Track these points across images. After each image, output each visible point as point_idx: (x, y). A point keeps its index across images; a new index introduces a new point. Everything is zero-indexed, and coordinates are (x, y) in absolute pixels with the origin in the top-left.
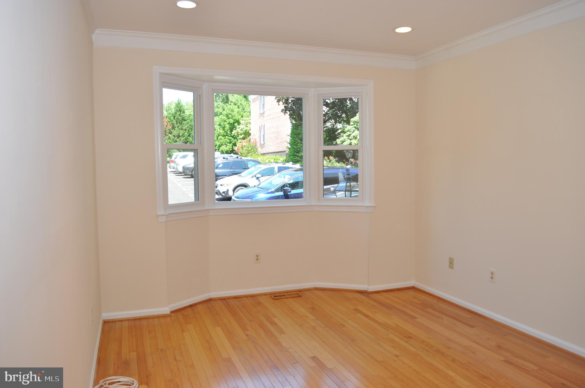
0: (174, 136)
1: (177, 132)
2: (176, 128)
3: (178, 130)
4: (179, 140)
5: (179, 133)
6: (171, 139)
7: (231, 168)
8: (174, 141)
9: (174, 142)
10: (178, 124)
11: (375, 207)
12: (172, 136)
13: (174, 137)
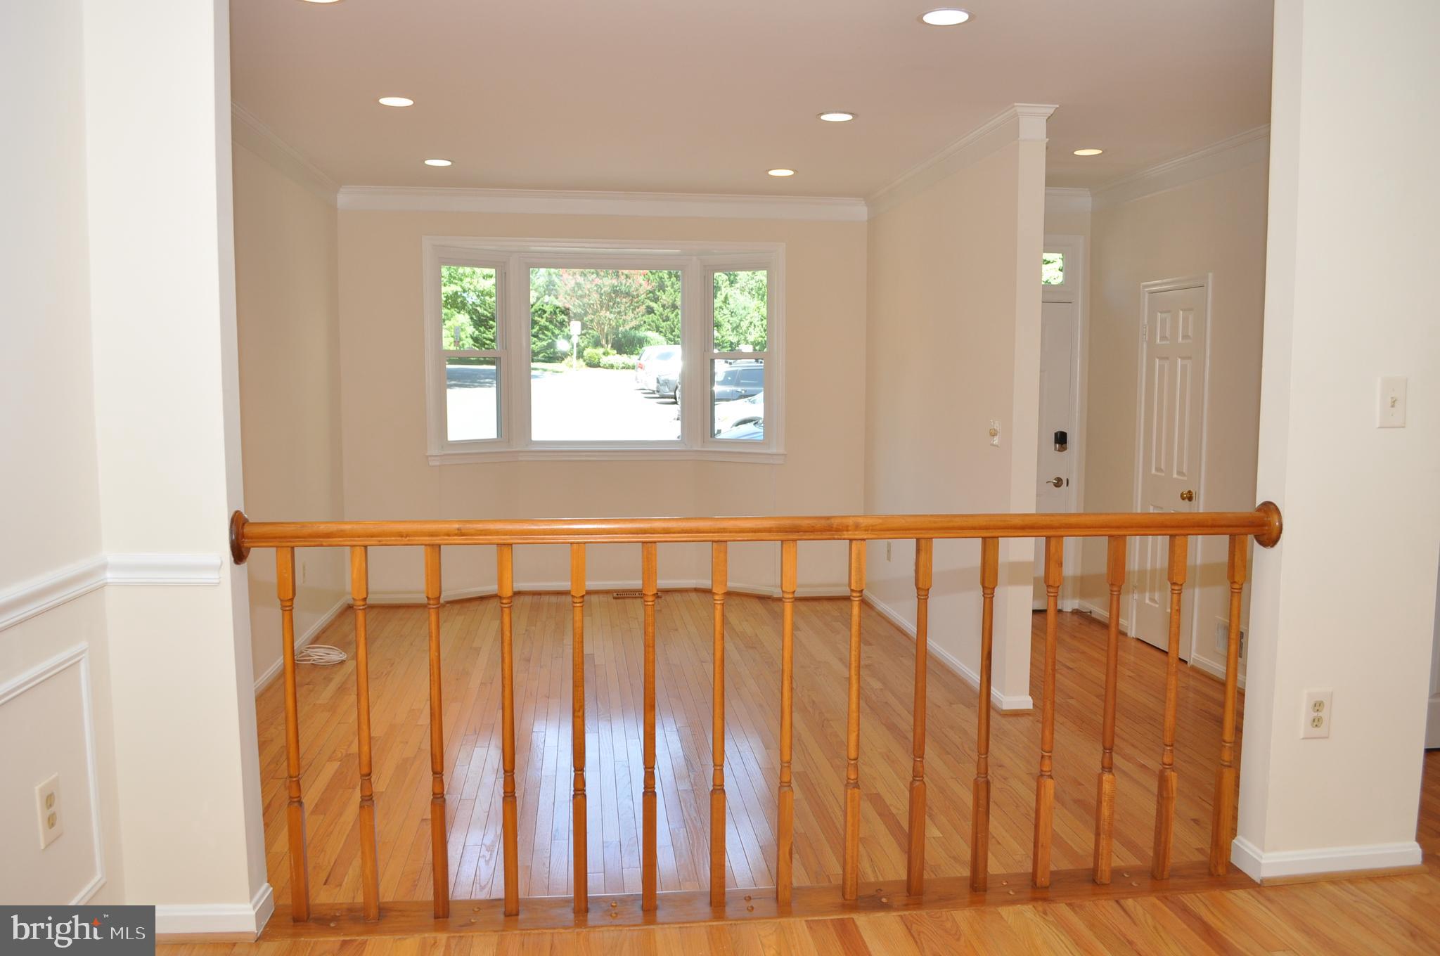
0: (663, 306)
1: (671, 297)
2: (667, 287)
3: (671, 294)
4: (673, 315)
5: (675, 300)
6: (655, 314)
7: (738, 384)
8: (662, 319)
9: (664, 321)
10: (672, 279)
11: (785, 455)
12: (659, 306)
13: (664, 309)
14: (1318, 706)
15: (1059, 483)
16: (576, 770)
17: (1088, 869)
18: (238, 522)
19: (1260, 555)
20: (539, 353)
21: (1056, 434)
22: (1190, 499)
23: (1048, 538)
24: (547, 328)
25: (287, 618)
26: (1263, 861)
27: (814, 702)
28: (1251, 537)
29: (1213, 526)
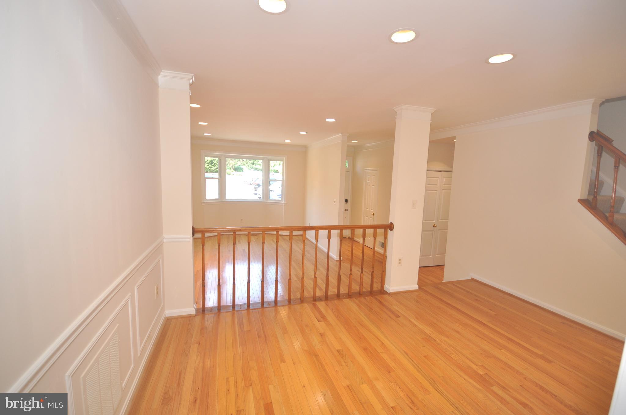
14: (400, 260)
15: (346, 210)
16: (262, 276)
17: (347, 293)
18: (193, 228)
19: (389, 232)
20: (214, 170)
21: (345, 200)
22: (374, 215)
23: (352, 230)
24: (216, 164)
25: (203, 248)
26: (390, 289)
27: (296, 259)
28: (388, 229)
29: (381, 227)
